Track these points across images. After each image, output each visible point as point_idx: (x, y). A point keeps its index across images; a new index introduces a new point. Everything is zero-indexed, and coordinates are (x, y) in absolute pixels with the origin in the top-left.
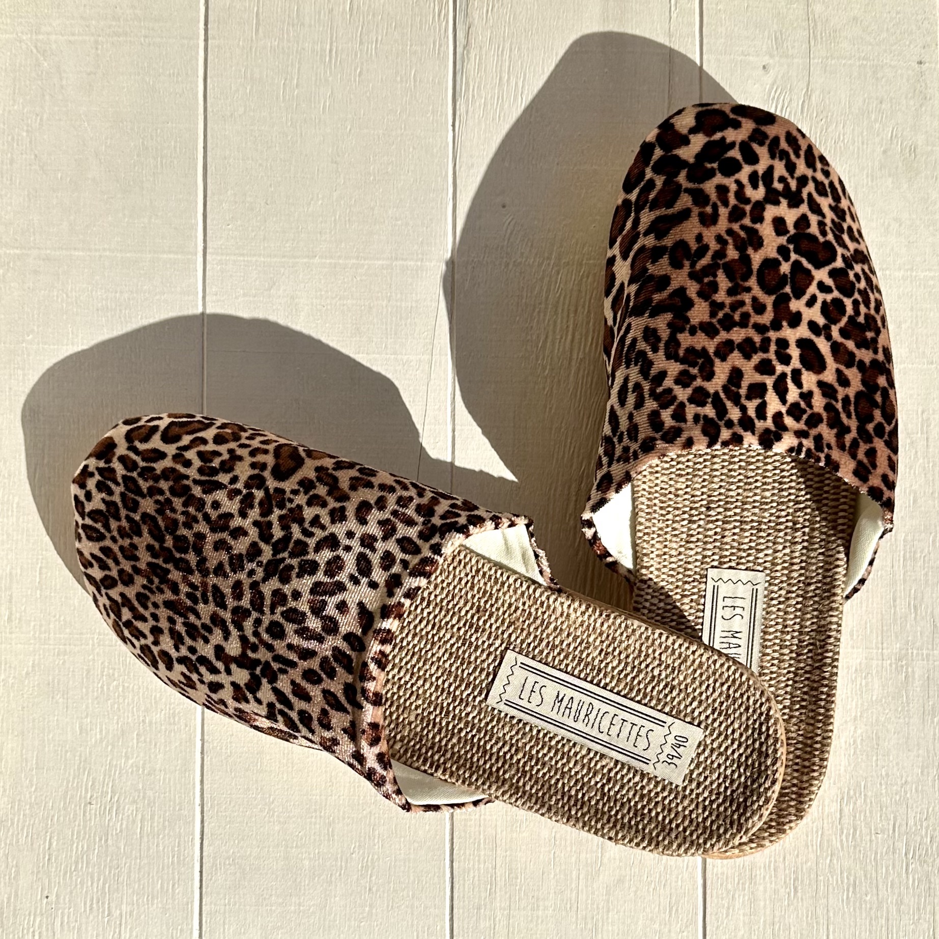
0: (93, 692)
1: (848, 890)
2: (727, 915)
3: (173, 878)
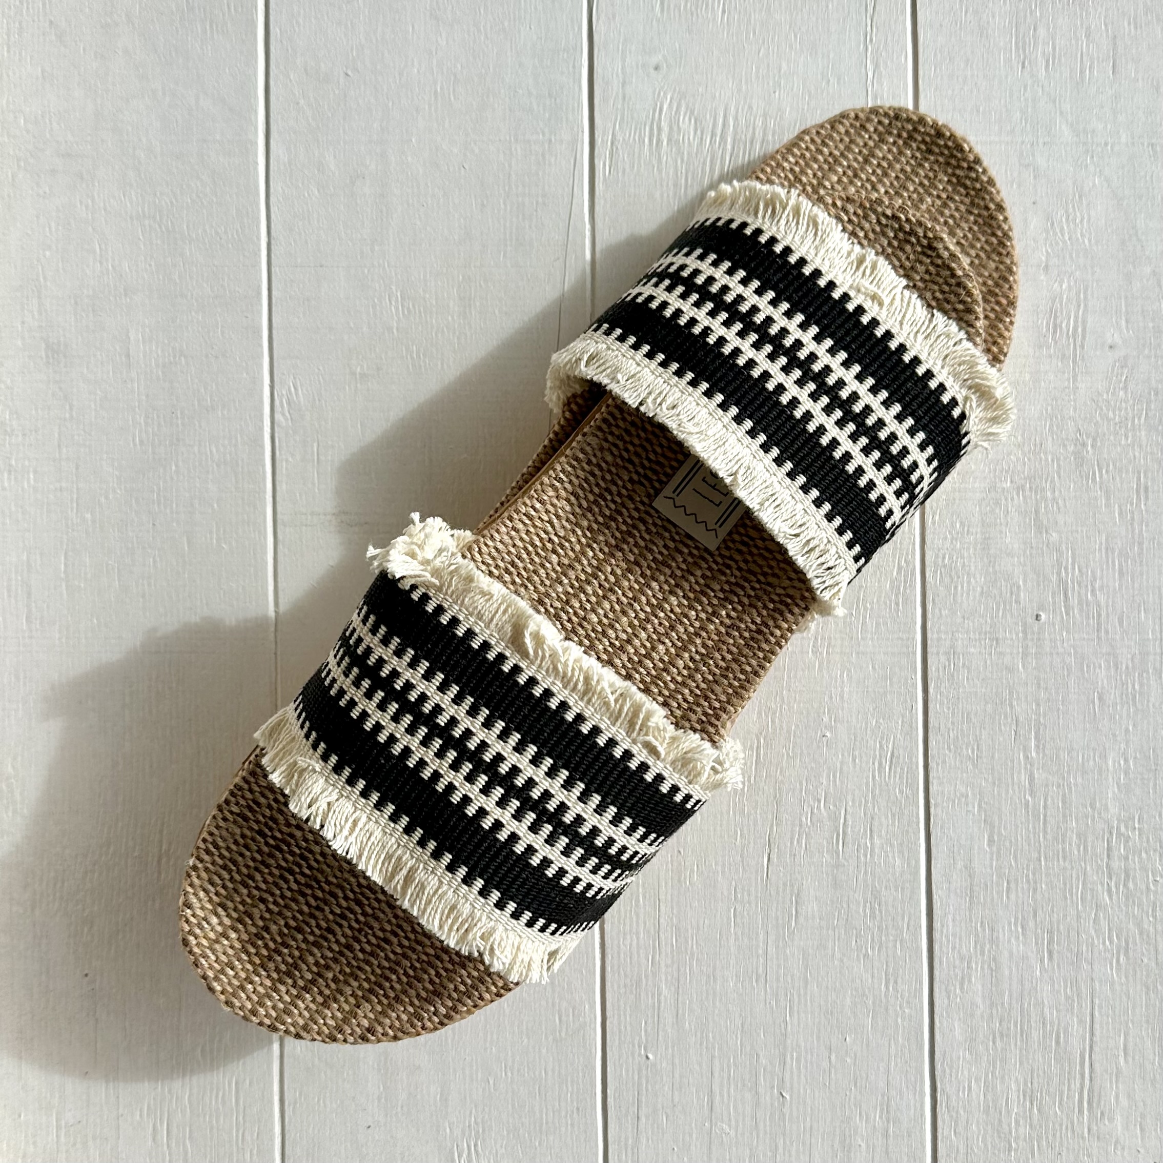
1: (1118, 953)
2: (962, 988)
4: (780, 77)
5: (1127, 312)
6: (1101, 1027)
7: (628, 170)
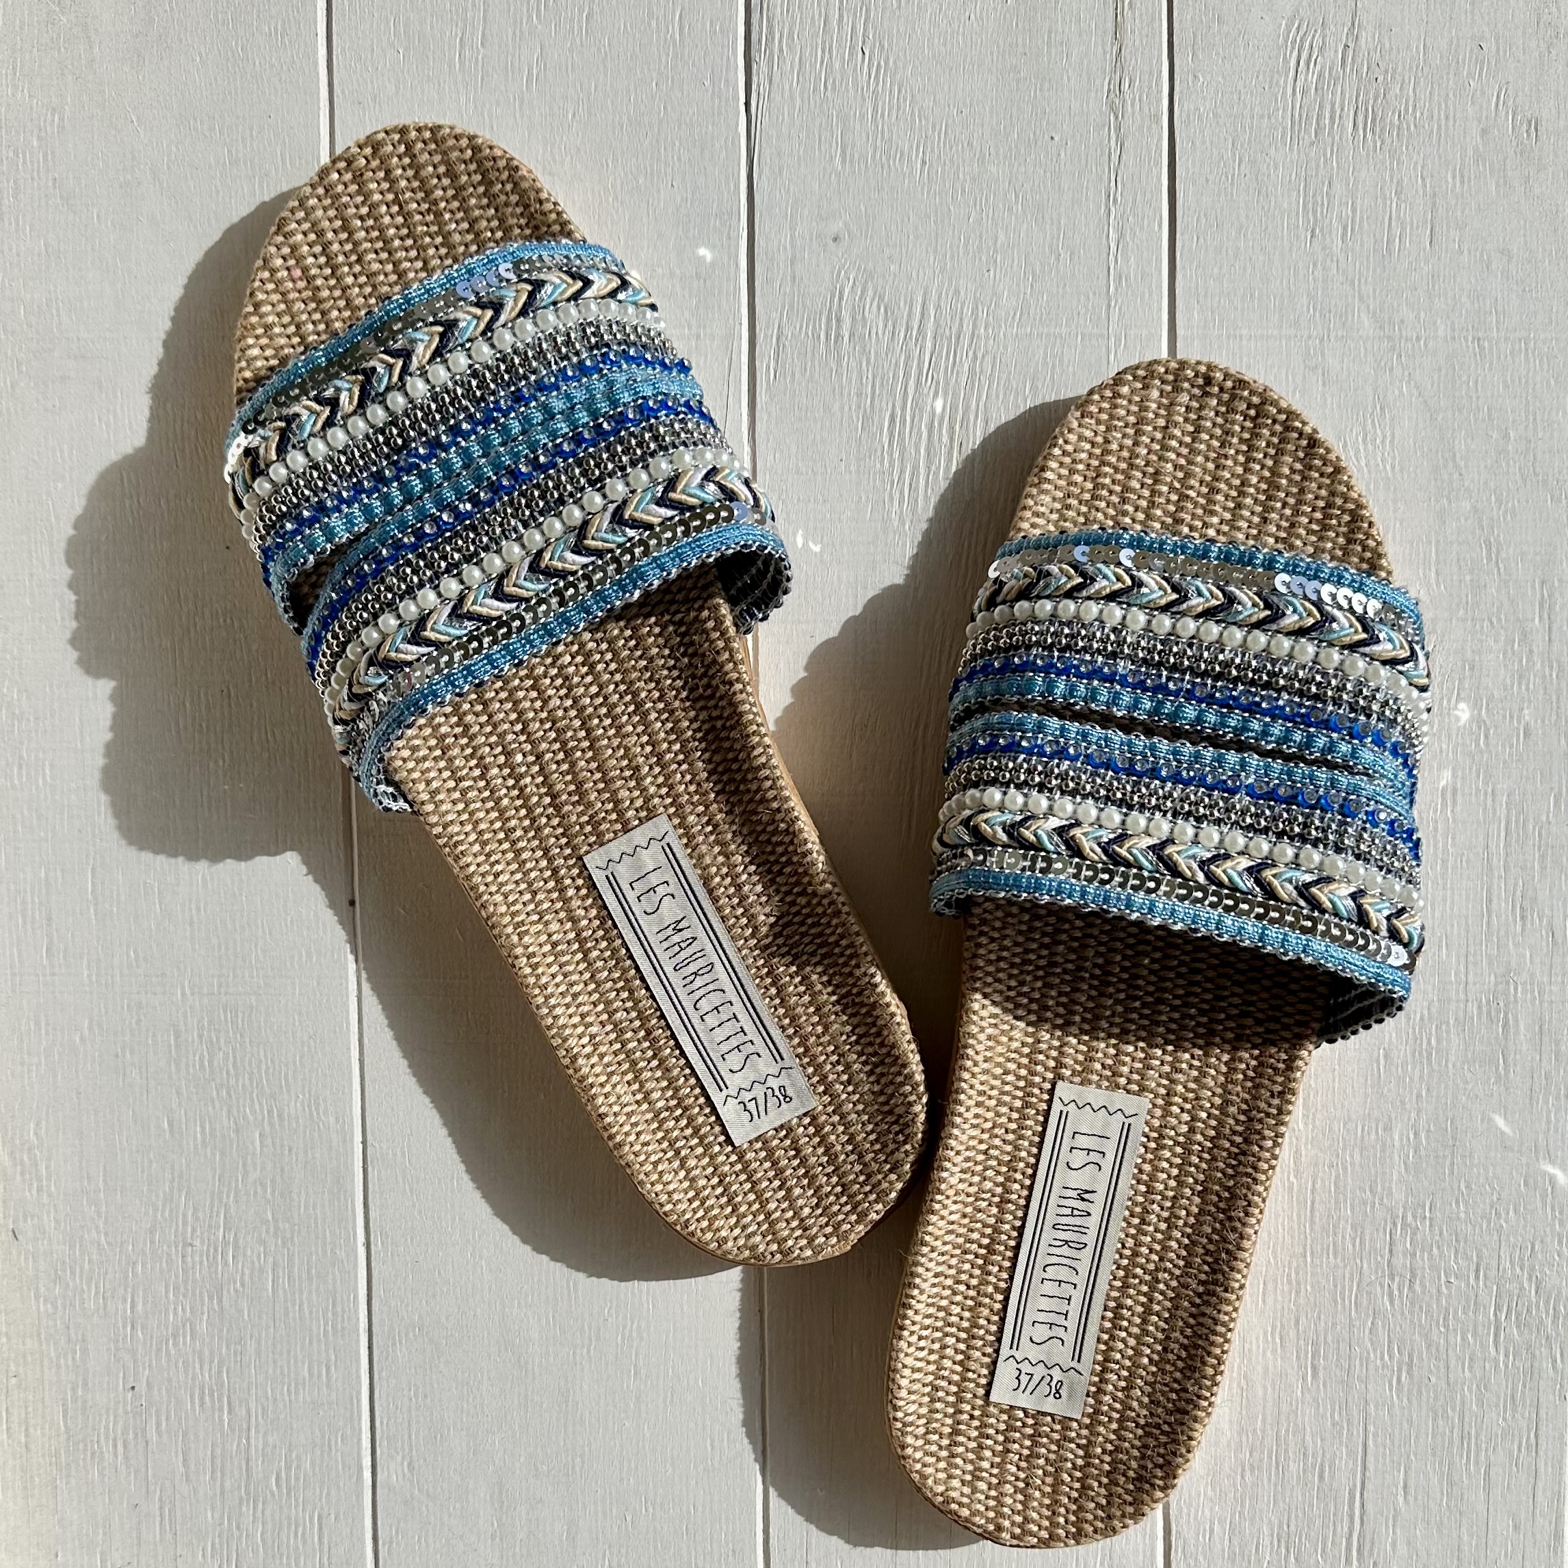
0: (187, 1066)
1: (1400, 1370)
3: (329, 1360)
4: (995, 251)
5: (1438, 562)
6: (1377, 1460)
7: (797, 375)
